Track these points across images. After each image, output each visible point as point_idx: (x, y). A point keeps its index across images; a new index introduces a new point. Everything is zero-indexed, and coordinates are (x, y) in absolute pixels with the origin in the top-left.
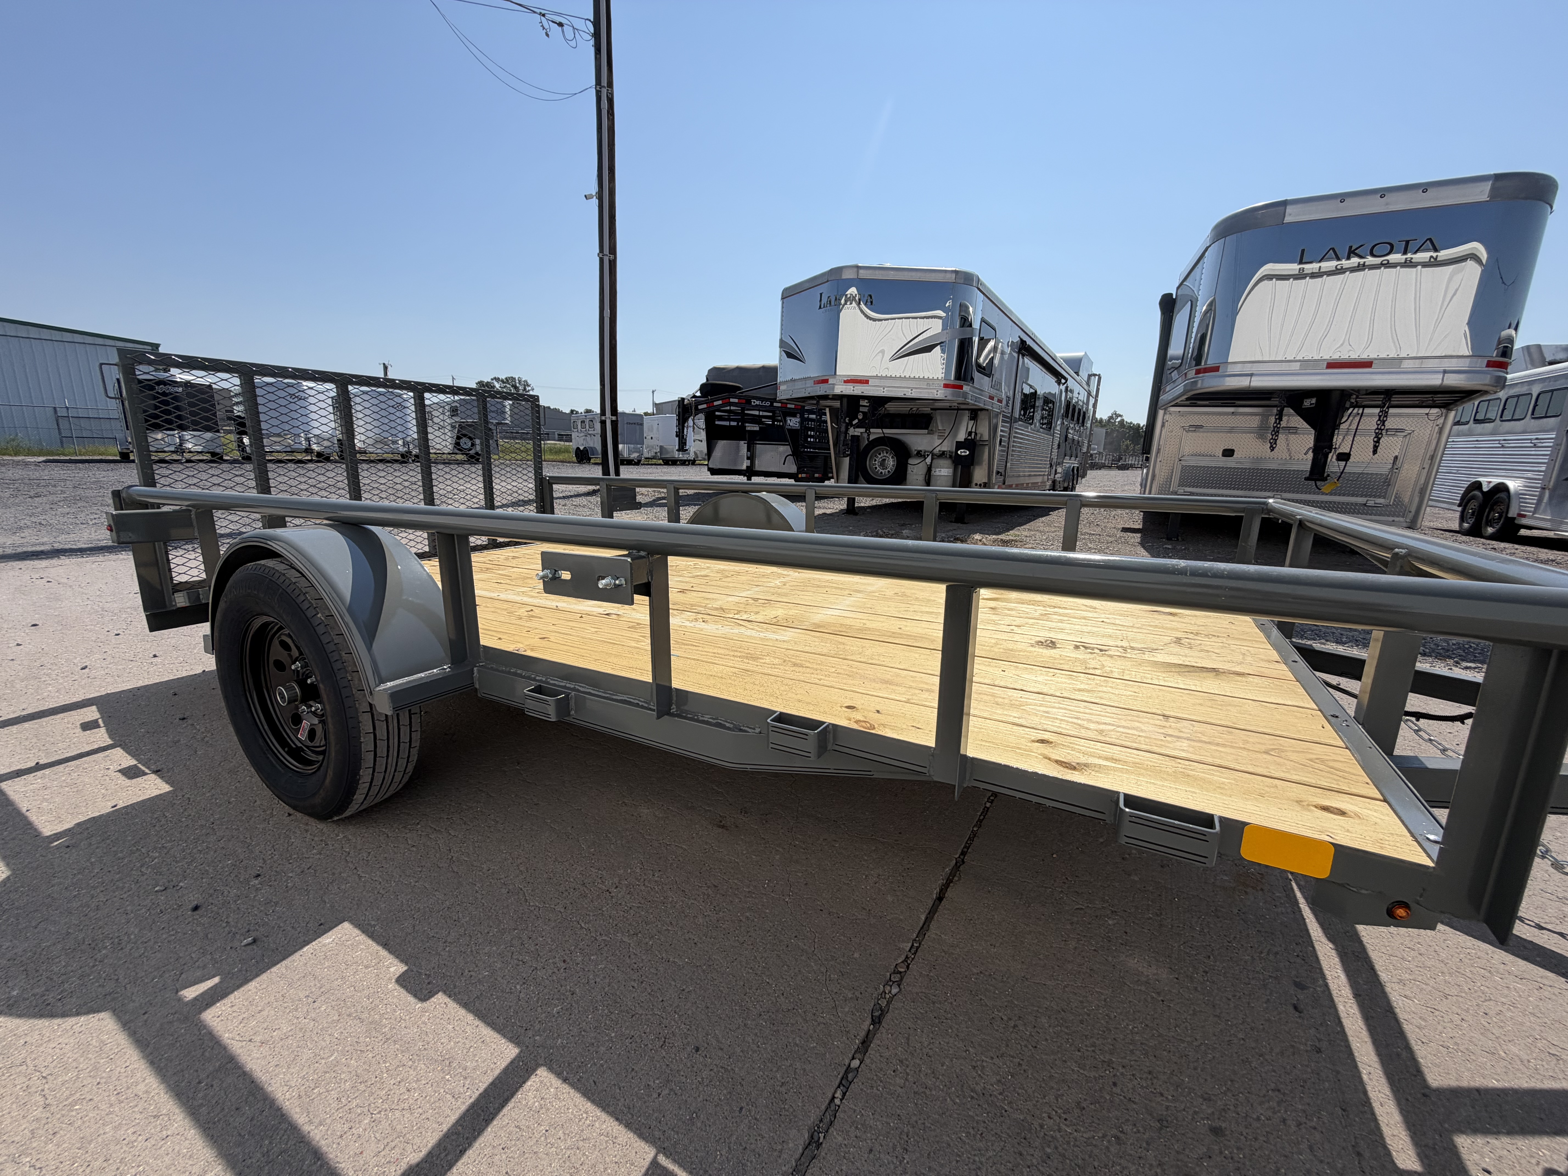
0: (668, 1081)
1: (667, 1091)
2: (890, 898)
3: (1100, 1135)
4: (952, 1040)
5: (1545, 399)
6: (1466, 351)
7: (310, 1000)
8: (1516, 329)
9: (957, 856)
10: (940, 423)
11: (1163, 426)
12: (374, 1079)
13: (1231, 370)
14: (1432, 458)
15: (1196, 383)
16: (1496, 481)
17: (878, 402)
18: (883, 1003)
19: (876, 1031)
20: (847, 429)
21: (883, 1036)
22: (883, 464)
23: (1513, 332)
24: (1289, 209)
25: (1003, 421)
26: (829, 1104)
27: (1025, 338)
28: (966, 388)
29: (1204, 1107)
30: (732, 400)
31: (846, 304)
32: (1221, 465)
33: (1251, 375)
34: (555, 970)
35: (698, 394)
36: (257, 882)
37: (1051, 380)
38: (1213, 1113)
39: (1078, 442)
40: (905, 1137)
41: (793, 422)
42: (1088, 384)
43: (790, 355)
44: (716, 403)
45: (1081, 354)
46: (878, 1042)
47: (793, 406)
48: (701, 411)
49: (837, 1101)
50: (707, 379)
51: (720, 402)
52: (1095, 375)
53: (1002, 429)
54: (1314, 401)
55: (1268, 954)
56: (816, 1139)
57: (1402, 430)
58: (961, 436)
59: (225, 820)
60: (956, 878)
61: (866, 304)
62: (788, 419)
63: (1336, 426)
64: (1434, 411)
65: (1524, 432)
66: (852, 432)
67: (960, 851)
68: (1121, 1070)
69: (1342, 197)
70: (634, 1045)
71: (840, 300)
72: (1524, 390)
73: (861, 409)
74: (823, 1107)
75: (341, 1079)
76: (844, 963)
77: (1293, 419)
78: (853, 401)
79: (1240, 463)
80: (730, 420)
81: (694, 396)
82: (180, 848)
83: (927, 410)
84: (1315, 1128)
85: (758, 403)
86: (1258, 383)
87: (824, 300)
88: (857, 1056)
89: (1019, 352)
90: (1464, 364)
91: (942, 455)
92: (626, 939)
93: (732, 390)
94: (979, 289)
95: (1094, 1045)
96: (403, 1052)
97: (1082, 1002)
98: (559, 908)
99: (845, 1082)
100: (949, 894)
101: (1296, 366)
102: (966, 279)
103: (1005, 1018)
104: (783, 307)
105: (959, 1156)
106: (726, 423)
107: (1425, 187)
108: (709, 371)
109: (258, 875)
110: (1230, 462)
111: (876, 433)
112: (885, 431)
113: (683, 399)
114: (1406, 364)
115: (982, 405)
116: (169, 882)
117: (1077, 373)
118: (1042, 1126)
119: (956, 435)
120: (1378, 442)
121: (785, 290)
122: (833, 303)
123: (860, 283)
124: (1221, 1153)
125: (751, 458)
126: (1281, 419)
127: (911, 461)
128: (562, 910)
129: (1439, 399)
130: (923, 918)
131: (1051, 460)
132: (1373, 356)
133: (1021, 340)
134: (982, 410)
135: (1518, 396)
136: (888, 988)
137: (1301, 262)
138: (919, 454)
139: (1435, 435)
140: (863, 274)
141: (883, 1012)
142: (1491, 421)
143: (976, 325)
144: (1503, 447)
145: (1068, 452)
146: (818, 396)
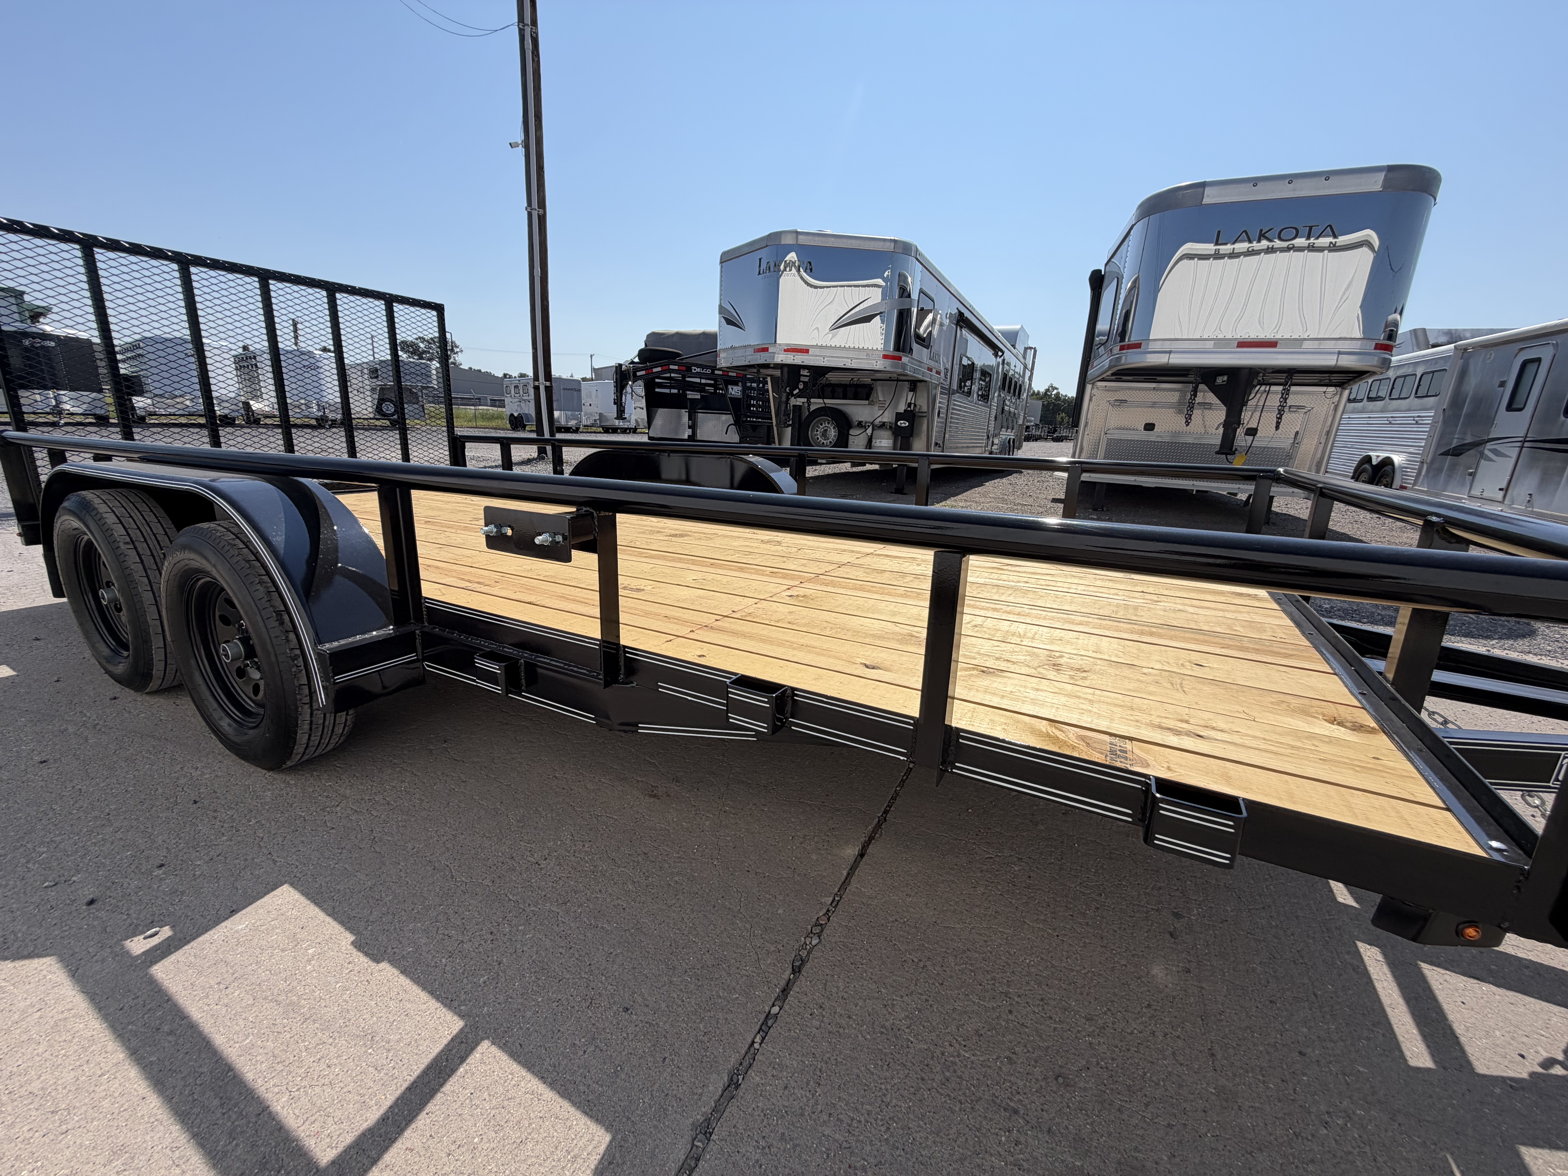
0: (594, 1039)
1: (592, 1048)
2: (814, 857)
3: (995, 1057)
4: (865, 983)
5: (1426, 380)
6: (1358, 334)
7: (222, 986)
8: (1401, 314)
9: (880, 815)
10: (880, 393)
11: (1091, 400)
12: (292, 1058)
13: (1152, 347)
14: (1328, 433)
15: (1120, 358)
16: (1383, 455)
17: (819, 372)
18: (804, 953)
19: (795, 979)
20: (788, 399)
21: (802, 984)
22: (824, 434)
23: (1398, 317)
24: (1208, 191)
25: (941, 393)
26: (749, 1049)
27: (963, 310)
28: (905, 359)
29: (1087, 1026)
30: (672, 367)
31: (785, 270)
32: (1144, 438)
33: (1170, 352)
34: (483, 942)
35: (637, 360)
36: (161, 872)
37: (989, 352)
38: (1094, 1031)
39: (1015, 414)
40: (818, 1073)
41: (735, 391)
42: (1025, 358)
43: (729, 322)
44: (655, 370)
45: (1018, 327)
46: (798, 989)
47: (735, 374)
48: (641, 377)
49: (756, 1046)
50: (646, 345)
51: (659, 369)
52: (1031, 348)
53: (941, 401)
54: (1225, 378)
55: (1152, 889)
56: (735, 1081)
57: (1303, 407)
58: (902, 408)
59: (124, 809)
60: (877, 835)
61: (805, 271)
62: (730, 387)
63: (1244, 403)
64: (1331, 389)
65: (1409, 410)
66: (793, 401)
67: (883, 810)
68: (1016, 999)
69: (1257, 181)
70: (561, 1008)
71: (779, 266)
72: (1409, 371)
73: (802, 379)
74: (743, 1052)
75: (257, 1061)
76: (768, 919)
77: (1206, 395)
78: (794, 370)
79: (1160, 436)
80: (670, 387)
81: (632, 362)
82: (71, 841)
83: (868, 380)
84: (1178, 1037)
85: (698, 370)
86: (1177, 360)
87: (763, 266)
88: (776, 1003)
89: (957, 324)
90: (1355, 346)
91: (883, 426)
92: (554, 909)
93: (672, 357)
94: (917, 259)
95: (994, 979)
96: (322, 1030)
97: (985, 941)
98: (486, 882)
99: (764, 1029)
100: (871, 850)
101: (1210, 345)
102: (905, 249)
103: (916, 960)
104: (721, 272)
105: (868, 1086)
106: (667, 391)
107: (1327, 175)
108: (648, 336)
109: (162, 865)
110: (1151, 436)
111: (817, 403)
112: (826, 401)
113: (620, 365)
114: (1307, 345)
115: (920, 377)
116: (60, 876)
117: (1014, 346)
118: (943, 1054)
119: (896, 406)
120: (1280, 418)
121: (724, 254)
122: (772, 269)
123: (800, 249)
124: (1098, 1064)
125: (693, 427)
126: (1195, 395)
127: (852, 432)
128: (490, 884)
129: (1335, 378)
130: (845, 873)
131: (988, 431)
132: (1279, 336)
133: (960, 312)
134: (921, 381)
135: (1405, 376)
136: (808, 941)
137: (1217, 244)
138: (860, 425)
139: (1331, 413)
140: (802, 240)
141: (803, 962)
142: (1382, 399)
143: (915, 296)
144: (1390, 423)
145: (1005, 424)
146: (758, 365)
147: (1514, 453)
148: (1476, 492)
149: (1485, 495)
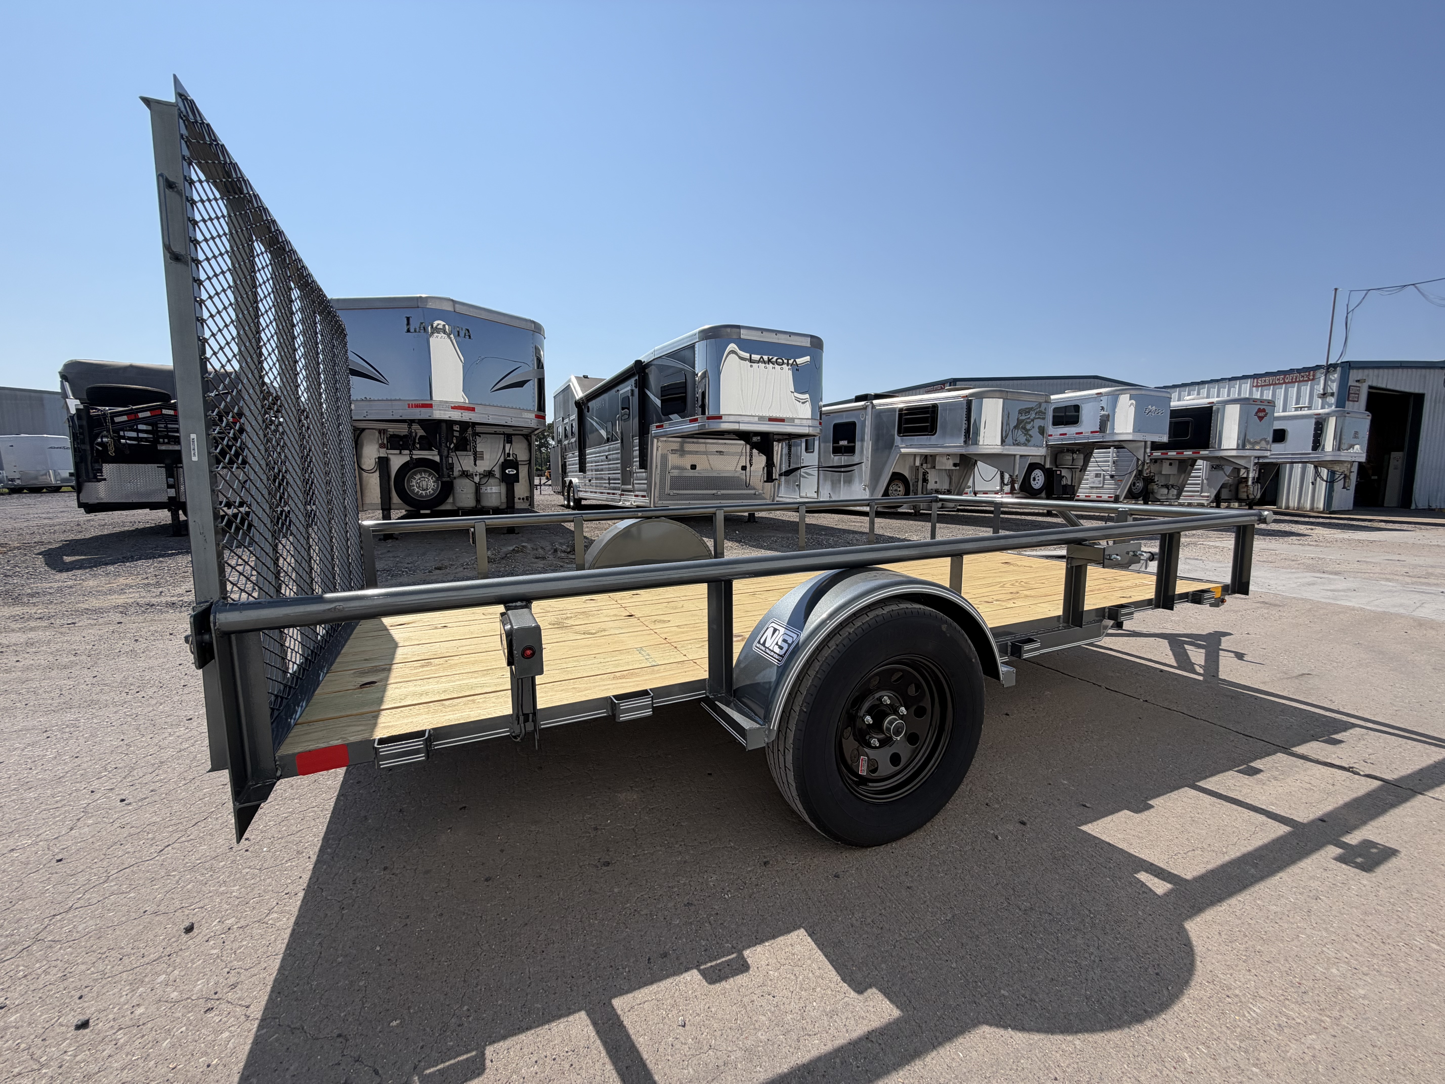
11: (657, 450)
15: (706, 425)
22: (420, 485)
24: (742, 331)
43: (350, 373)
54: (759, 438)
63: (770, 453)
69: (762, 330)
73: (455, 433)
79: (700, 473)
86: (744, 427)
91: (490, 474)
101: (756, 419)
127: (456, 480)
138: (462, 474)
147: (816, 473)
148: (803, 494)
149: (808, 495)
